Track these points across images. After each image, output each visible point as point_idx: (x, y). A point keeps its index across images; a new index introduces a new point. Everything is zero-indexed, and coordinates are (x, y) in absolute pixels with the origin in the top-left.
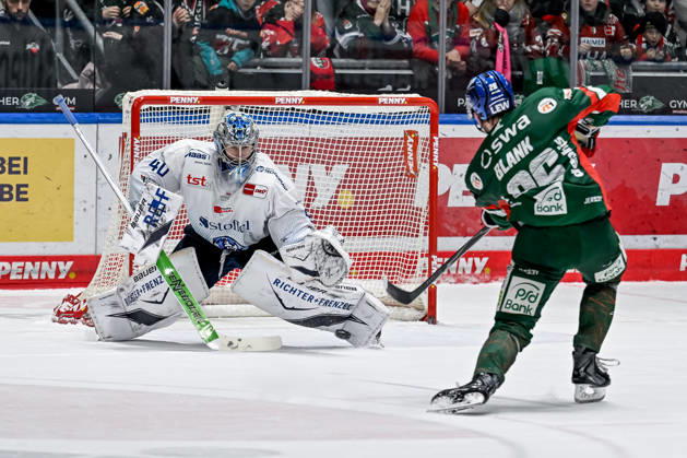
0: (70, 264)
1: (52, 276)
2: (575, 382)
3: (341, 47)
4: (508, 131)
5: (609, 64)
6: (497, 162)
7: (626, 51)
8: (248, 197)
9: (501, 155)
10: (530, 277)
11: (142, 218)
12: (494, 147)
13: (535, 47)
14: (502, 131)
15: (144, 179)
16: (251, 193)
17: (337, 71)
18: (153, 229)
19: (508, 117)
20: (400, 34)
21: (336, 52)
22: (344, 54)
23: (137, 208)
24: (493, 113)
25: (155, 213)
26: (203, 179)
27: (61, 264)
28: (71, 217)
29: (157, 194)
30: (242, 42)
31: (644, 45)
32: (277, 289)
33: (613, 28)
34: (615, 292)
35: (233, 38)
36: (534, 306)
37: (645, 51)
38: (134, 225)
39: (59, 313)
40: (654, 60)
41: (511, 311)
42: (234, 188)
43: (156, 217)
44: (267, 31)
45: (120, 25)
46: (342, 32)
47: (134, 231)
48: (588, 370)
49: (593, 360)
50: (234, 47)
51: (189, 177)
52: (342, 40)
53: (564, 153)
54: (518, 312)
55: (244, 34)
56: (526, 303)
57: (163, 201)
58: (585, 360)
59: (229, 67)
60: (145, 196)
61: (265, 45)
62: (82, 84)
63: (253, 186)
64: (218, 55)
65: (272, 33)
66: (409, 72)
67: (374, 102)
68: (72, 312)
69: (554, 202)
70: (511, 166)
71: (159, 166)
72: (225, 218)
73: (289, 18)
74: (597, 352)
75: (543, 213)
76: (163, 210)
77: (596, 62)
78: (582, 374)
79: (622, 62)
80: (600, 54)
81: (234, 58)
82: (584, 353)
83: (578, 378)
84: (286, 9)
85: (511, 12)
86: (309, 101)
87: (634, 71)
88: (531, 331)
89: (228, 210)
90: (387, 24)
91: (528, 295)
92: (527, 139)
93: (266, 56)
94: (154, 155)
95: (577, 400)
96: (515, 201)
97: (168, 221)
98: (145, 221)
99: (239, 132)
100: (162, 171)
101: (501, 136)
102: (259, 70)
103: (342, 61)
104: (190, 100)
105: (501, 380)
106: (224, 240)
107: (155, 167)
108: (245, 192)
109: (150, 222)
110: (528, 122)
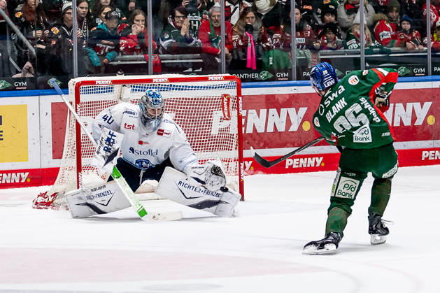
0: (27, 174)
1: (17, 181)
2: (370, 233)
3: (163, 48)
4: (333, 95)
5: (308, 52)
6: (328, 112)
7: (317, 45)
8: (160, 136)
9: (330, 108)
10: (351, 177)
11: (102, 148)
12: (325, 103)
13: (268, 44)
14: (330, 94)
15: (100, 126)
16: (162, 134)
17: (162, 62)
18: (109, 154)
19: (334, 88)
20: (195, 39)
21: (160, 51)
22: (165, 52)
23: (99, 143)
24: (326, 87)
25: (109, 145)
26: (133, 126)
27: (22, 174)
28: (27, 148)
29: (110, 134)
30: (110, 47)
31: (326, 41)
32: (180, 187)
33: (309, 32)
34: (390, 183)
35: (105, 44)
36: (354, 193)
37: (326, 44)
38: (98, 153)
39: (37, 203)
40: (331, 49)
41: (341, 196)
42: (151, 131)
43: (110, 147)
44: (123, 41)
45: (42, 40)
46: (164, 40)
47: (99, 156)
48: (377, 226)
49: (379, 221)
50: (106, 50)
51: (125, 125)
52: (164, 44)
53: (366, 107)
54: (344, 197)
55: (112, 43)
56: (349, 192)
57: (113, 137)
58: (376, 221)
59: (104, 61)
60: (102, 136)
61: (122, 48)
62: (24, 75)
63: (163, 131)
64: (98, 55)
65: (126, 42)
66: (201, 61)
67: (206, 79)
68: (45, 202)
69: (365, 135)
70: (335, 114)
71: (108, 118)
72: (144, 148)
73: (134, 33)
74: (382, 216)
75: (359, 141)
76: (113, 143)
77: (300, 51)
78: (374, 229)
79: (314, 50)
80: (302, 47)
81: (107, 56)
82: (375, 217)
83: (372, 231)
84: (133, 28)
85: (254, 26)
86: (171, 80)
87: (321, 55)
88: (352, 207)
89: (147, 143)
90: (188, 35)
91: (350, 187)
92: (343, 99)
93: (122, 54)
94: (104, 112)
95: (372, 243)
96: (340, 134)
97: (116, 148)
98: (104, 150)
99: (156, 101)
100: (110, 122)
101: (330, 97)
102: (119, 62)
103: (165, 56)
104: (107, 82)
105: (342, 235)
106: (142, 162)
107: (106, 119)
108: (158, 134)
109: (107, 150)
110: (343, 89)
